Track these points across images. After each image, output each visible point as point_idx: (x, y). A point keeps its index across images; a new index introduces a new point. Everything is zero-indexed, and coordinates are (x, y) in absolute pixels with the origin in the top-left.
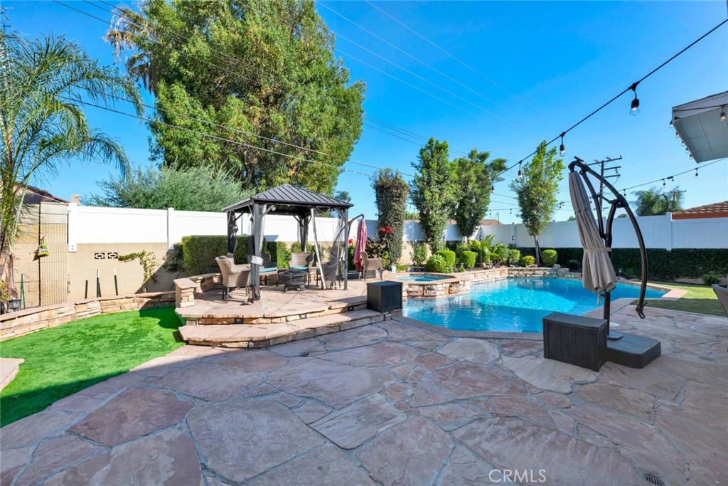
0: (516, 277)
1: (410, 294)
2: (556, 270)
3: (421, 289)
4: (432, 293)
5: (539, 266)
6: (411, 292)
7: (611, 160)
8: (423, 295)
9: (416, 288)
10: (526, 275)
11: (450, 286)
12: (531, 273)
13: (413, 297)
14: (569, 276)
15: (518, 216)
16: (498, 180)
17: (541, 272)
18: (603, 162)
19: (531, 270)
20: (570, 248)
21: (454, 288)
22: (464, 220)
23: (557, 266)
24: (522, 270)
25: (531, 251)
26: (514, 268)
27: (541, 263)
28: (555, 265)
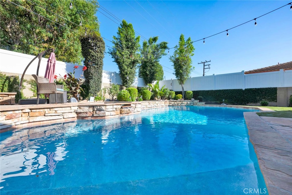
0: (173, 106)
1: (80, 115)
2: (193, 101)
3: (91, 110)
4: (101, 113)
5: (184, 100)
6: (80, 113)
7: (207, 62)
8: (93, 116)
9: (86, 109)
10: (178, 104)
11: (122, 108)
12: (180, 103)
13: (83, 118)
14: (199, 104)
15: (174, 74)
16: (164, 55)
17: (185, 102)
18: (204, 63)
19: (181, 101)
20: (198, 91)
21: (125, 110)
22: (147, 75)
23: (193, 99)
24: (176, 102)
25: (180, 93)
26: (172, 100)
27: (186, 98)
28: (192, 99)
